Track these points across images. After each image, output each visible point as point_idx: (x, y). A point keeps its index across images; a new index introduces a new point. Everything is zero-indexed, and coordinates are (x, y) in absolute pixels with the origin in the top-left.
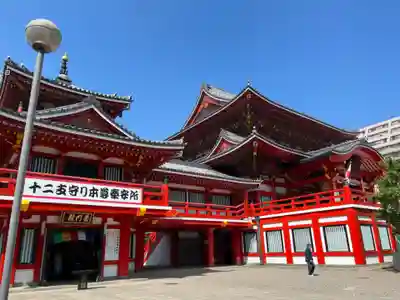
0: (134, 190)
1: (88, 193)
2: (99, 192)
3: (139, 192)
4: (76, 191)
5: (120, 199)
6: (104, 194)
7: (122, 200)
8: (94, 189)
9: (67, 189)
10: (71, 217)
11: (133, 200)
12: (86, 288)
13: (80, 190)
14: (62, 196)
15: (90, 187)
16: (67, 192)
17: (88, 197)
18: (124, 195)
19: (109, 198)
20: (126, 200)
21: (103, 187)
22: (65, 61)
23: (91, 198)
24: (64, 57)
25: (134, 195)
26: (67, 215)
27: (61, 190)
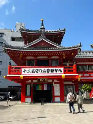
0: (60, 69)
1: (42, 71)
2: (46, 71)
3: (62, 69)
4: (38, 71)
5: (54, 72)
6: (48, 71)
7: (56, 73)
8: (44, 70)
9: (35, 71)
10: (40, 80)
11: (60, 72)
12: (44, 105)
13: (39, 70)
14: (34, 73)
15: (42, 69)
16: (35, 72)
17: (42, 73)
18: (56, 71)
19: (50, 73)
20: (57, 73)
21: (47, 69)
22: (42, 21)
23: (43, 73)
24: (42, 20)
25: (60, 70)
26: (39, 80)
27: (33, 71)
